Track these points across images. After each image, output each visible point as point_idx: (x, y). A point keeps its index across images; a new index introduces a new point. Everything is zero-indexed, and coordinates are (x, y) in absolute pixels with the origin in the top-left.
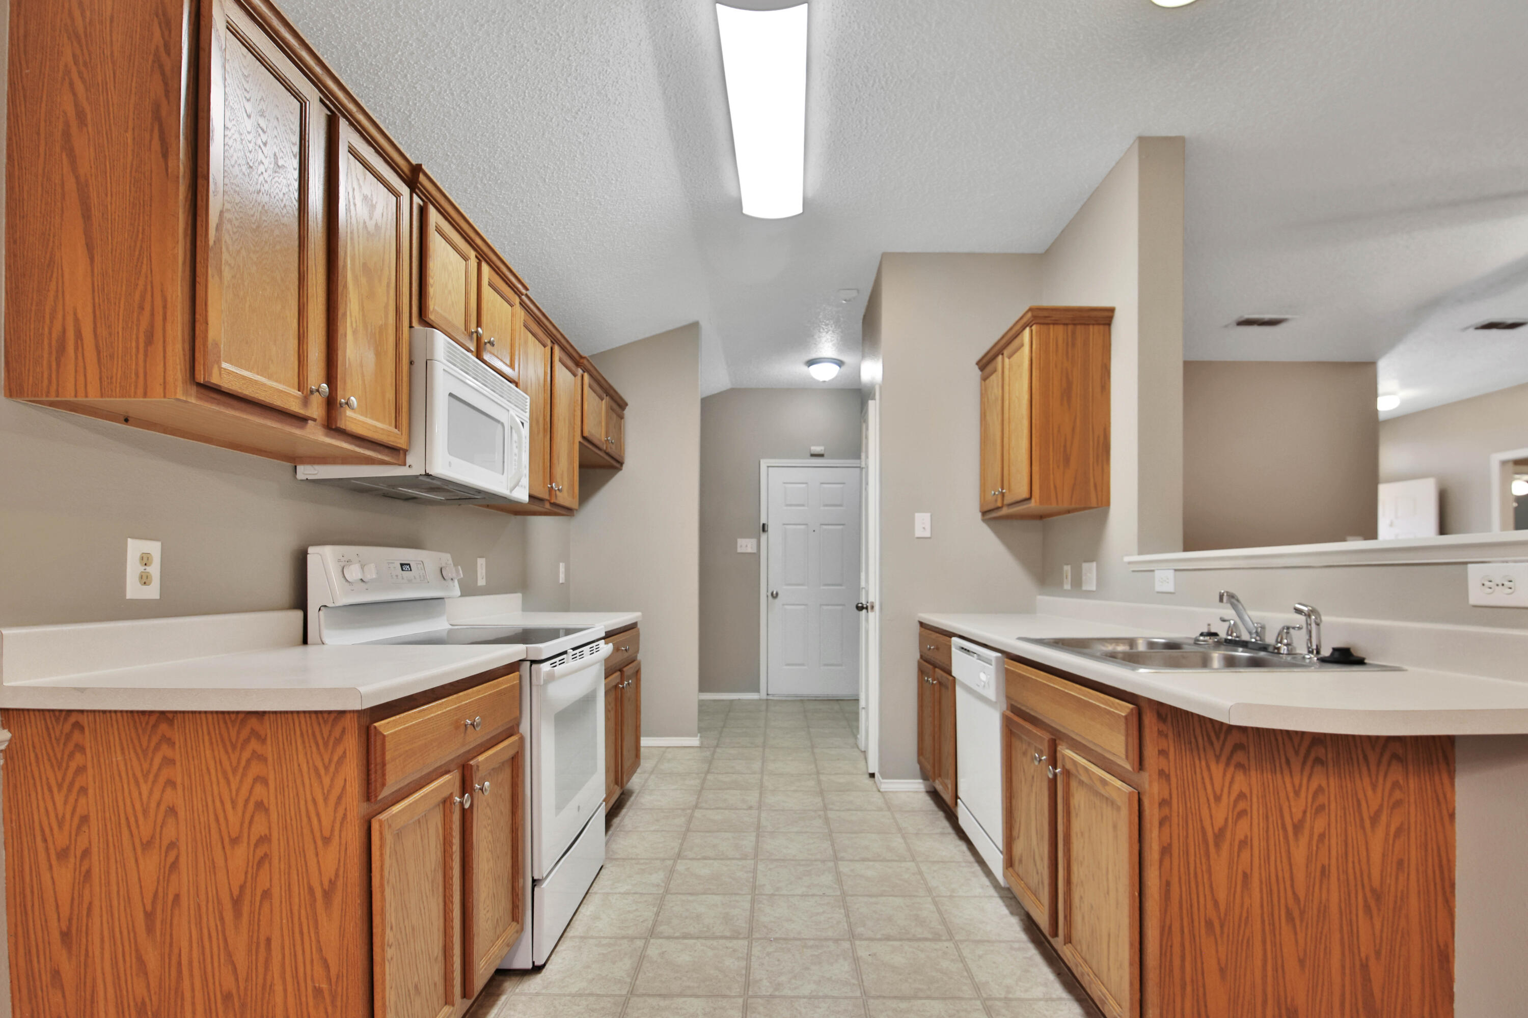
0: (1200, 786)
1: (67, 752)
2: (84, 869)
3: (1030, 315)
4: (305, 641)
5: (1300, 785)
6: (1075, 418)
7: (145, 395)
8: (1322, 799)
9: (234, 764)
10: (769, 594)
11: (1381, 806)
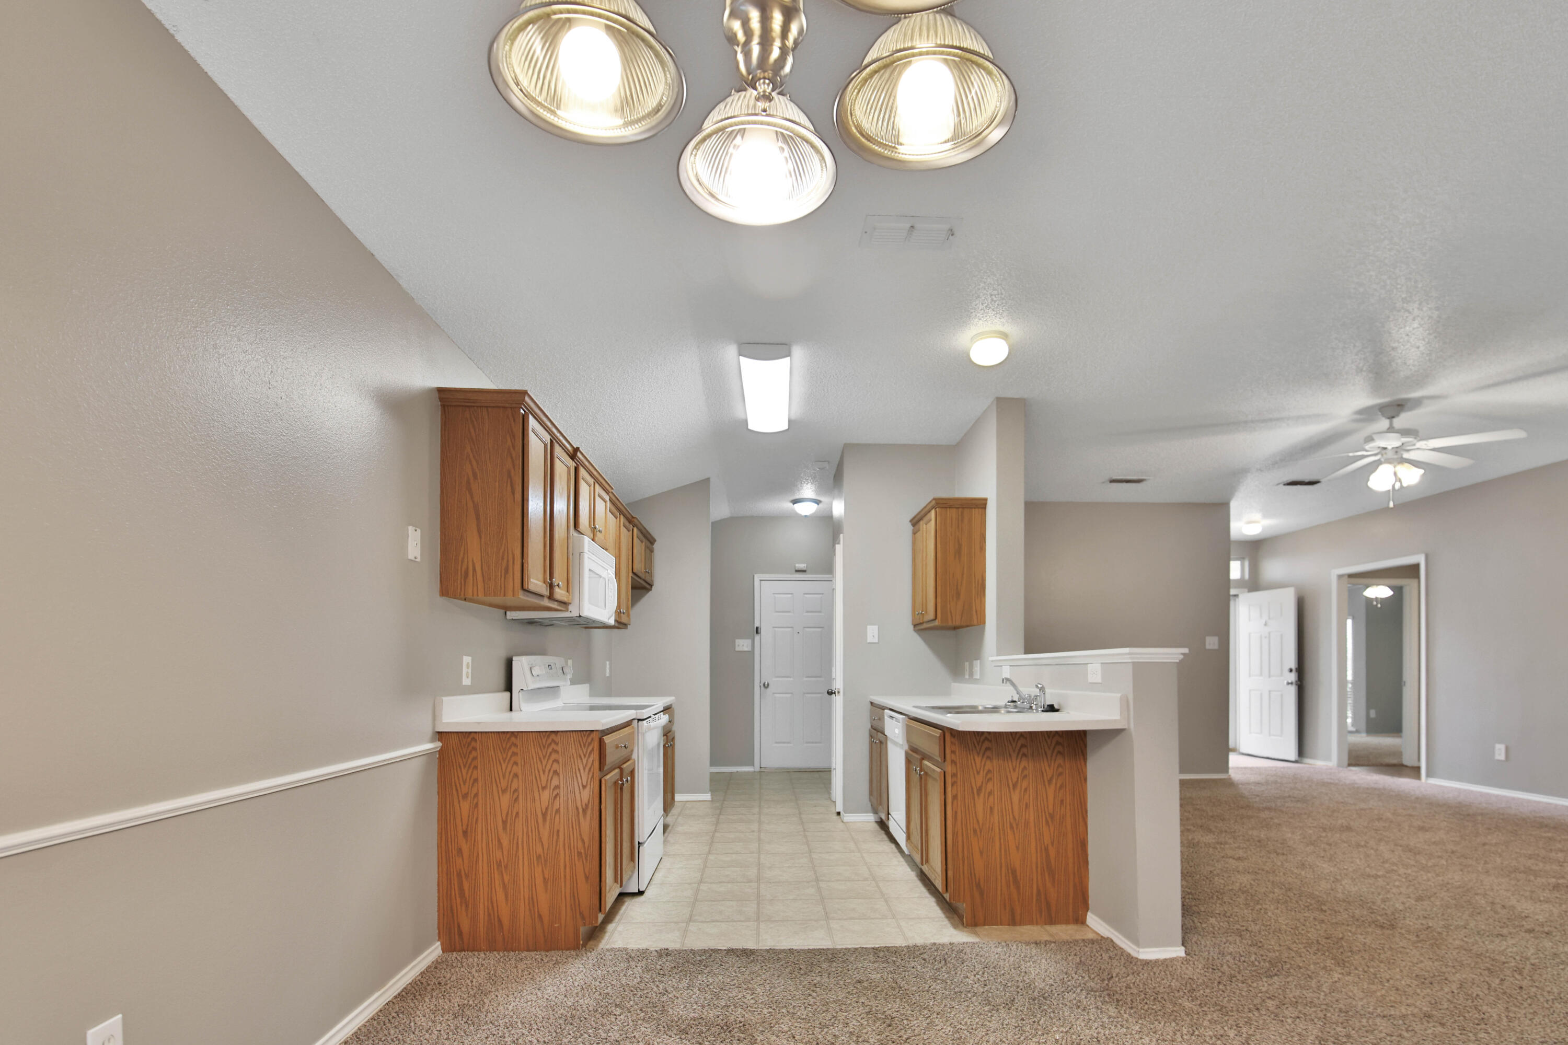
0: (970, 767)
1: (468, 751)
2: (475, 802)
3: (934, 502)
4: (511, 710)
5: (1016, 766)
6: (964, 568)
7: (505, 596)
8: (1026, 772)
9: (544, 754)
10: (762, 685)
11: (1053, 776)
